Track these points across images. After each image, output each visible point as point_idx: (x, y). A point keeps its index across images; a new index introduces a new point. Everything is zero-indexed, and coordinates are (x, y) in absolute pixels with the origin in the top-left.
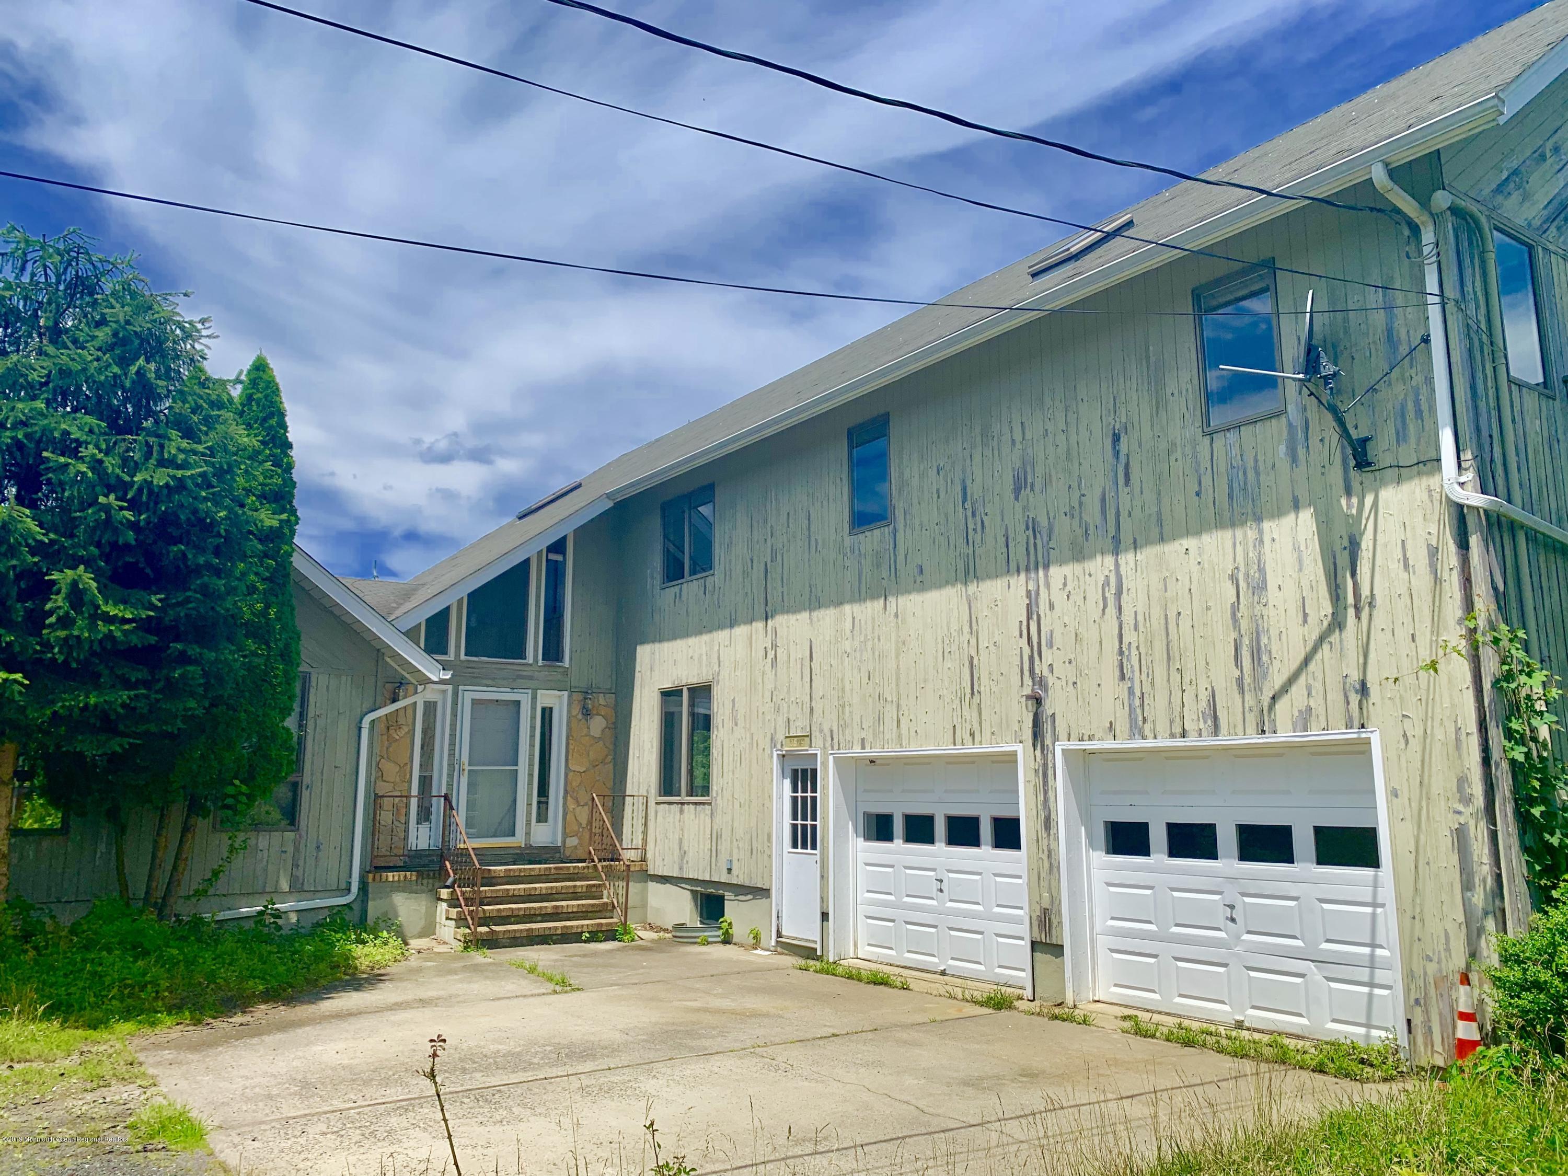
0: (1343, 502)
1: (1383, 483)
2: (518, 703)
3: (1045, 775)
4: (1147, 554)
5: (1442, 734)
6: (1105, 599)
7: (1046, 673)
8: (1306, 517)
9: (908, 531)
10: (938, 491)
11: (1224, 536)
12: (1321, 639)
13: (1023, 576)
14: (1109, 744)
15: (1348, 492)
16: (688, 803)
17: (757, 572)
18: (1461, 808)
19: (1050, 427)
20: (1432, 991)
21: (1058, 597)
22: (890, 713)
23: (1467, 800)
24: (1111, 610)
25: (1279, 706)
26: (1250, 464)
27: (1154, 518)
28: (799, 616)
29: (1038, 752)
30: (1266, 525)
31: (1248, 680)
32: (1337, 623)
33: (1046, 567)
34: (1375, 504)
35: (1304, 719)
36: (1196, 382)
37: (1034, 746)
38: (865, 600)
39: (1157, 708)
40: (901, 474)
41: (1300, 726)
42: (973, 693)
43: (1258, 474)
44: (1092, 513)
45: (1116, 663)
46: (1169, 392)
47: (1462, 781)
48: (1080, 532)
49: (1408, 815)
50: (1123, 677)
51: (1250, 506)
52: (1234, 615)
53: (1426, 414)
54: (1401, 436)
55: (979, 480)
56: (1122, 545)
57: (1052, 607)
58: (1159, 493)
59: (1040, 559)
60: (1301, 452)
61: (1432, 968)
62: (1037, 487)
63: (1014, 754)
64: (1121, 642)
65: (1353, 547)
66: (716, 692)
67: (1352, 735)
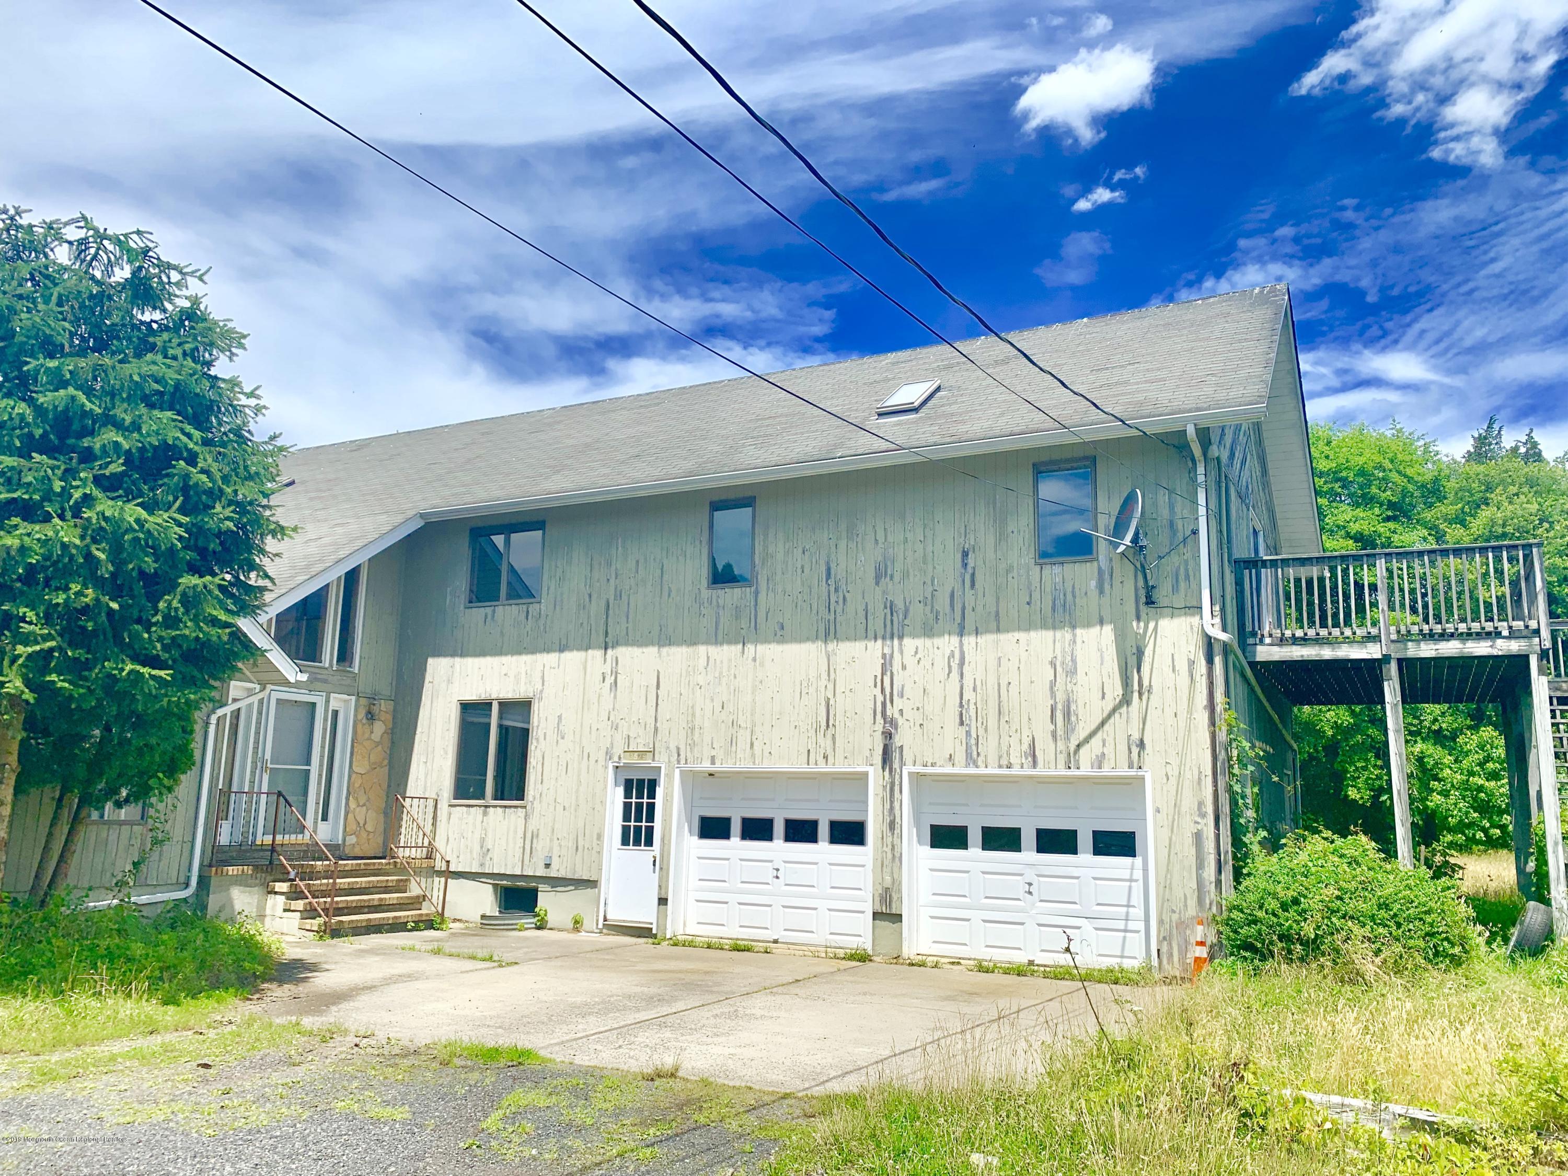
0: (1135, 624)
1: (1162, 616)
2: (314, 704)
3: (892, 790)
4: (986, 640)
5: (1190, 775)
6: (950, 667)
7: (896, 715)
8: (1108, 630)
9: (771, 594)
10: (802, 567)
11: (1048, 635)
12: (1114, 711)
13: (879, 642)
14: (948, 770)
15: (1138, 619)
16: (495, 806)
17: (597, 607)
18: (1199, 820)
19: (909, 535)
20: (1175, 931)
21: (909, 660)
22: (743, 738)
23: (1203, 815)
24: (955, 675)
25: (1082, 751)
26: (1069, 590)
27: (993, 614)
28: (645, 650)
29: (887, 773)
30: (1079, 631)
31: (1060, 732)
32: (1126, 700)
33: (901, 638)
34: (1156, 629)
35: (1100, 761)
36: (1032, 526)
37: (883, 769)
38: (722, 644)
39: (989, 748)
40: (766, 547)
41: (1096, 765)
42: (828, 726)
43: (1074, 597)
44: (942, 603)
45: (957, 713)
46: (1010, 530)
47: (1201, 804)
48: (931, 617)
49: (1166, 823)
50: (962, 723)
51: (1067, 618)
52: (1051, 688)
53: (1191, 578)
54: (1175, 589)
55: (843, 566)
56: (966, 631)
57: (904, 667)
58: (998, 599)
59: (895, 631)
60: (1107, 587)
61: (1175, 917)
62: (897, 578)
63: (866, 774)
64: (961, 698)
65: (1140, 654)
66: (535, 707)
67: (1132, 773)
